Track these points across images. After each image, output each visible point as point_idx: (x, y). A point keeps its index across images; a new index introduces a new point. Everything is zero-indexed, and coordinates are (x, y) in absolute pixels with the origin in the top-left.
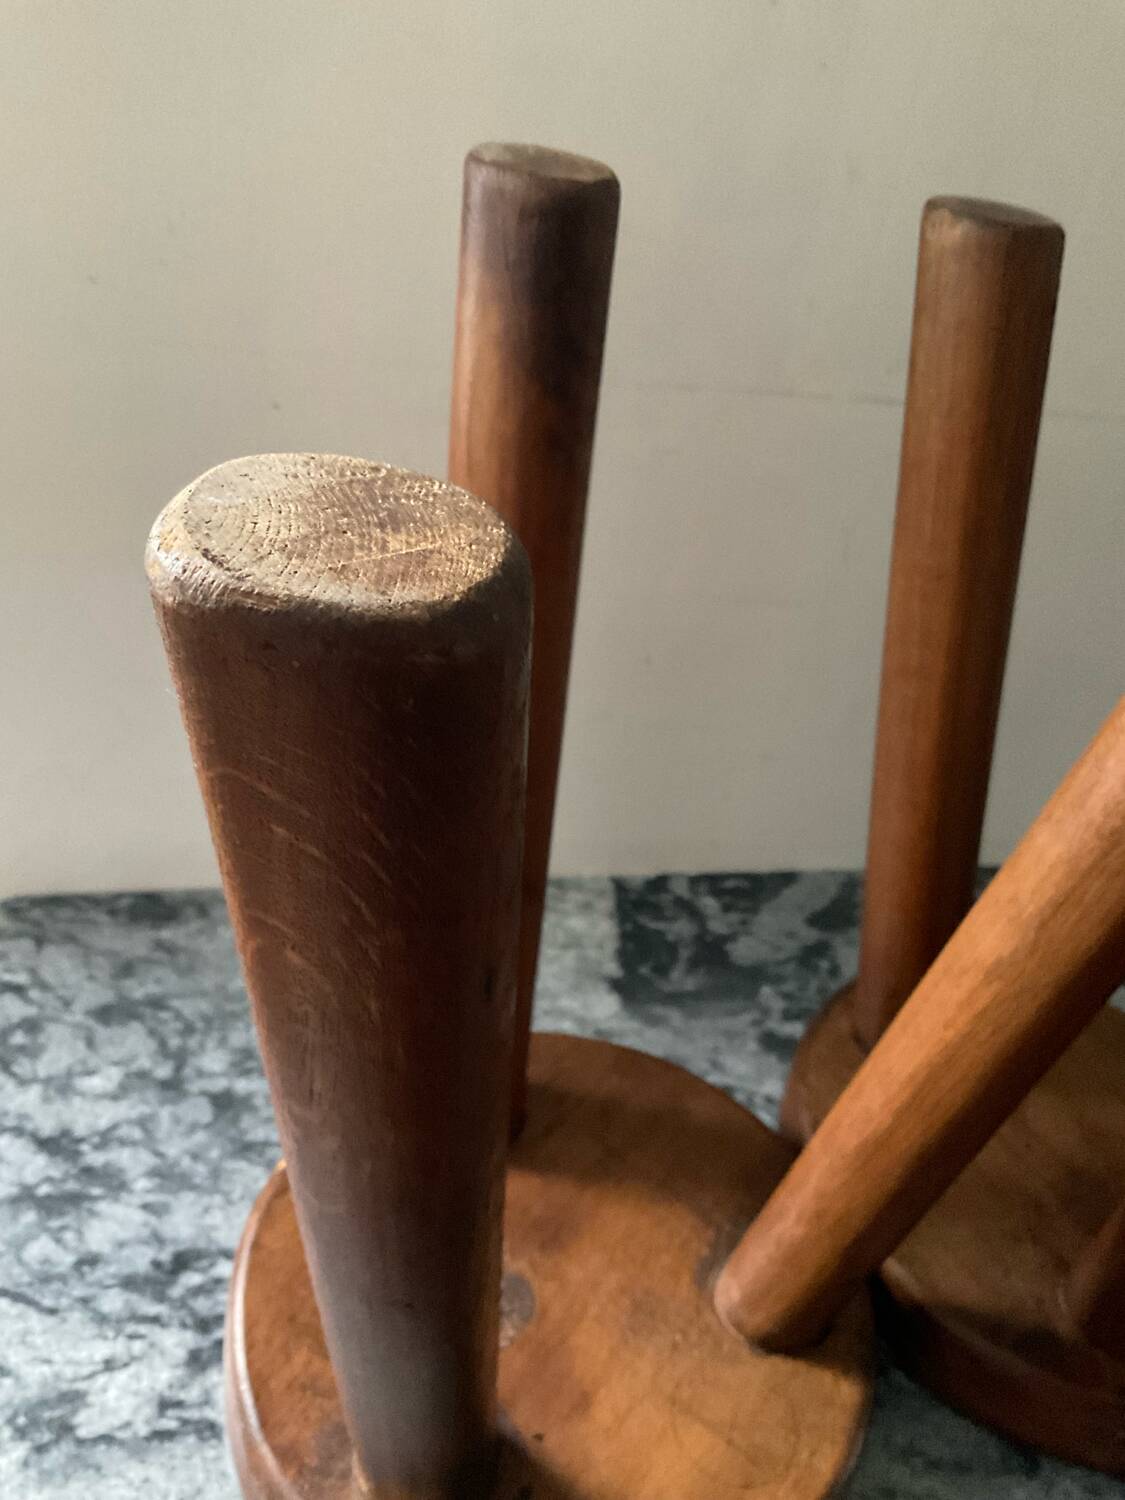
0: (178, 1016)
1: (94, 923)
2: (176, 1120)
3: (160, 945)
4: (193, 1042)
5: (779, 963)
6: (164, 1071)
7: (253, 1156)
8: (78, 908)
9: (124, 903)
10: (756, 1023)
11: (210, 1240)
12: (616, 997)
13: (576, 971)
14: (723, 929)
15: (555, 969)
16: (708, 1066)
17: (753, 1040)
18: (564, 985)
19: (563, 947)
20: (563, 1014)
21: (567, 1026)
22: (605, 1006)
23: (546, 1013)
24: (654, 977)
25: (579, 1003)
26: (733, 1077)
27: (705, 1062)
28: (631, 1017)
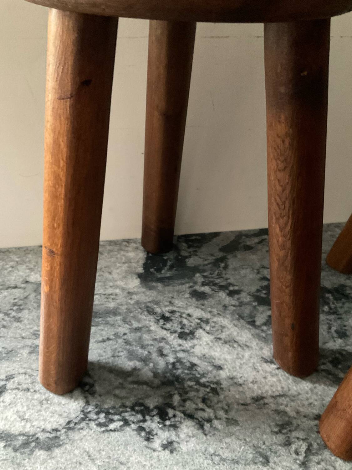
5: (205, 265)
10: (191, 287)
12: (139, 280)
13: (126, 272)
14: (187, 254)
15: (118, 271)
16: (168, 304)
17: (188, 293)
18: (120, 277)
19: (124, 263)
20: (117, 287)
21: (117, 291)
22: (134, 283)
23: (111, 287)
24: (155, 272)
25: (124, 283)
26: (177, 307)
27: (167, 302)
28: (143, 287)
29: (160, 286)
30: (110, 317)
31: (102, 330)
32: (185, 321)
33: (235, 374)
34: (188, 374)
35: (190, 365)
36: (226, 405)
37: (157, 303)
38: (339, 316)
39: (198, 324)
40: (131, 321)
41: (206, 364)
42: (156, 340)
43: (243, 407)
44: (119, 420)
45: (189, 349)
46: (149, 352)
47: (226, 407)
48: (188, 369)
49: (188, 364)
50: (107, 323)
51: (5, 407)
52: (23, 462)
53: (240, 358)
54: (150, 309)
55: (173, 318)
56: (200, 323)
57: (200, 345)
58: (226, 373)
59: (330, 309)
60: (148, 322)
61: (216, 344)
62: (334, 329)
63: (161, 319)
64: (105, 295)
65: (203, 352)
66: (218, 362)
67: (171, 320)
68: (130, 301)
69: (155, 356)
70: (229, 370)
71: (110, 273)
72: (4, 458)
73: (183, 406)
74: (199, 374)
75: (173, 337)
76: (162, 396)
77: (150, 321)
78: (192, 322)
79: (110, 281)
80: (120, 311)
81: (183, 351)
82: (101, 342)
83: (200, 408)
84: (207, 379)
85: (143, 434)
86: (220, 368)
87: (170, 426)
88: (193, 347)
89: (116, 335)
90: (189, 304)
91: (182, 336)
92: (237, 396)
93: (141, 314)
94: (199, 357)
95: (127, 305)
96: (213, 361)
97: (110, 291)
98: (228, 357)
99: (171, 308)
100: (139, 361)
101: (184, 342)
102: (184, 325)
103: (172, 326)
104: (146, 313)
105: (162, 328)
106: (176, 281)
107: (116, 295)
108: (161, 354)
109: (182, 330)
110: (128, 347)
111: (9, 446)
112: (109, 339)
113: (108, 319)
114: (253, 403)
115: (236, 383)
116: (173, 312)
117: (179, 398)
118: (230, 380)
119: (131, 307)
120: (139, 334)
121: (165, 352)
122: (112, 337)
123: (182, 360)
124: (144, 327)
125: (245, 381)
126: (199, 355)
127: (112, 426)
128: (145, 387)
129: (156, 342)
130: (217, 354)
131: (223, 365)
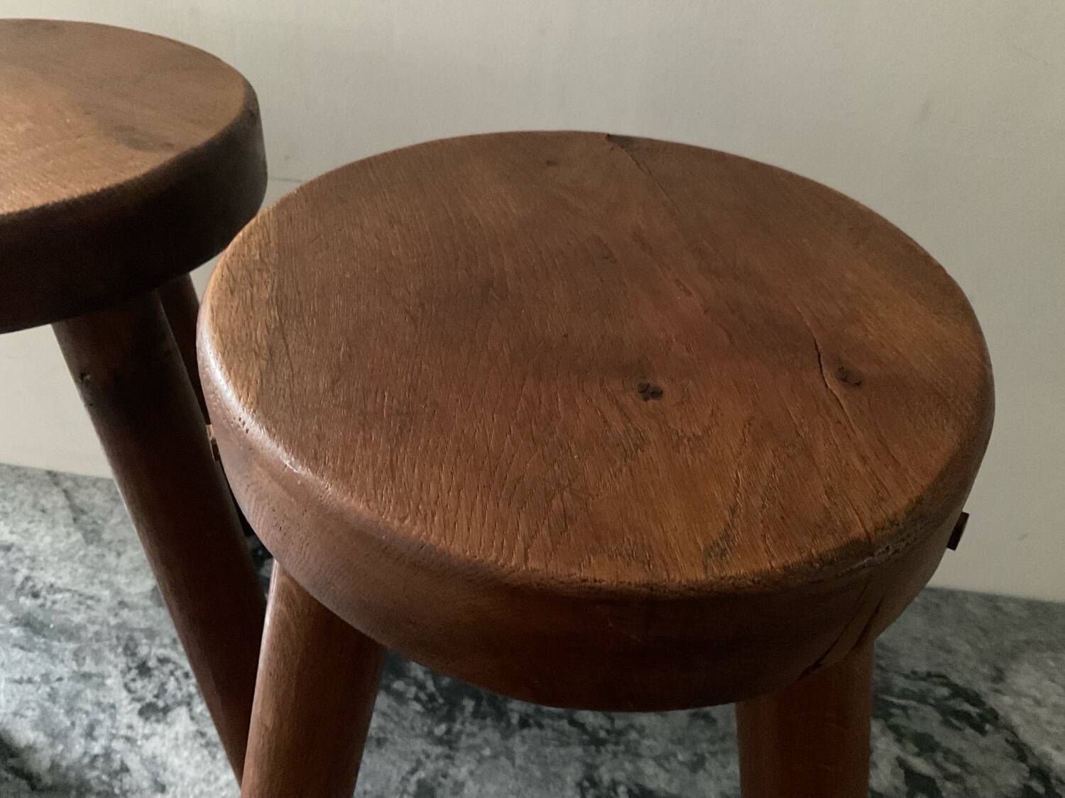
20: (109, 585)
22: (143, 586)
23: (101, 582)
25: (127, 581)
28: (151, 598)
30: (59, 641)
31: (32, 661)
34: (103, 783)
35: (118, 768)
37: (152, 636)
38: (452, 753)
39: (190, 696)
40: (87, 657)
41: (146, 774)
42: (100, 704)
45: (140, 736)
46: (73, 724)
48: (109, 775)
49: (116, 765)
50: (48, 650)
53: (209, 782)
54: (132, 645)
55: (156, 673)
56: (194, 695)
57: (163, 737)
60: (111, 668)
61: (189, 744)
62: (421, 774)
63: (138, 667)
64: (81, 595)
66: (166, 777)
67: (151, 676)
68: (111, 619)
69: (77, 733)
71: (119, 554)
74: (121, 788)
75: (130, 707)
77: (117, 666)
79: (109, 570)
80: (83, 634)
81: (127, 738)
82: (14, 681)
86: (162, 788)
88: (147, 737)
89: (46, 677)
91: (146, 709)
93: (111, 649)
94: (144, 757)
95: (102, 625)
96: (161, 772)
97: (93, 590)
98: (191, 773)
100: (46, 735)
101: (141, 722)
102: (165, 691)
103: (143, 687)
104: (120, 650)
105: (125, 686)
107: (99, 600)
109: (154, 700)
110: (47, 704)
112: (30, 681)
113: (55, 643)
119: (105, 630)
120: (80, 686)
121: (97, 732)
122: (37, 678)
123: (113, 755)
124: (98, 674)
126: (148, 754)
129: (96, 710)
130: (176, 762)
131: (171, 784)
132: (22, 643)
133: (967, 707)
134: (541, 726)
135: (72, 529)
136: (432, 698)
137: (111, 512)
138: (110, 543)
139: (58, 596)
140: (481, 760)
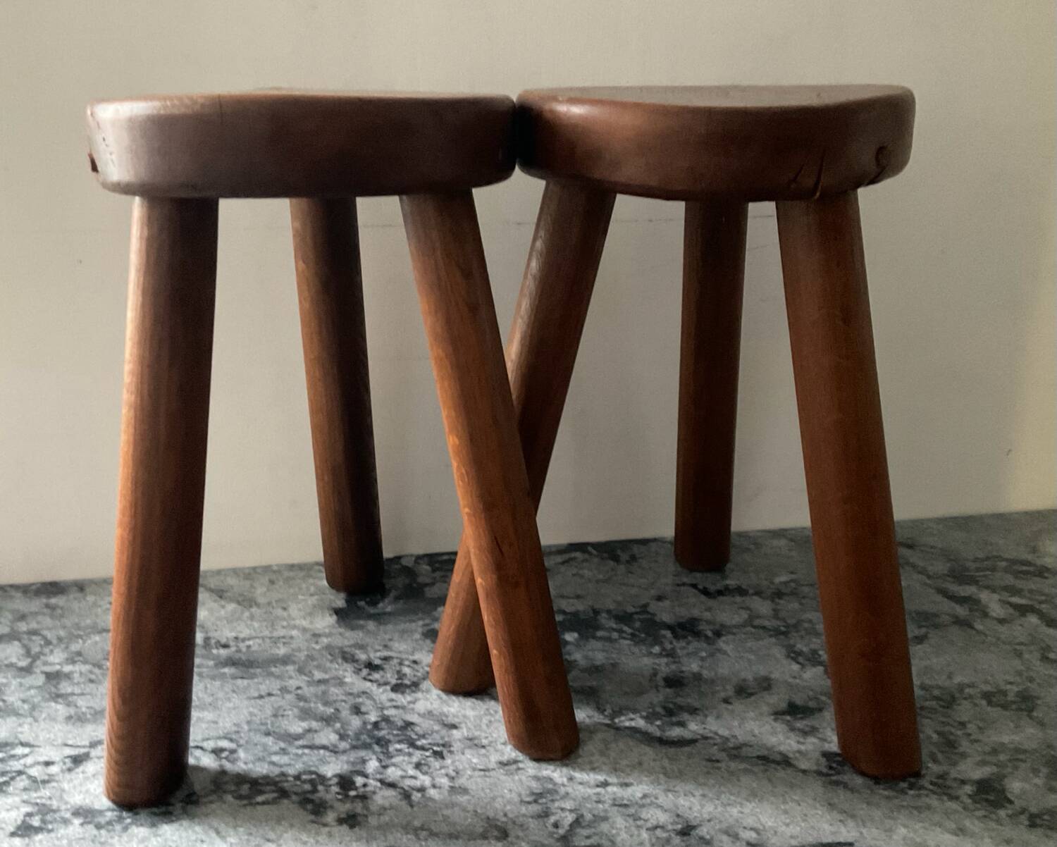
0: (45, 638)
1: (12, 597)
2: (21, 685)
3: (47, 606)
4: (47, 650)
6: (23, 663)
7: (60, 700)
8: (6, 591)
9: (34, 587)
10: (426, 625)
11: (16, 737)
12: (335, 617)
13: (314, 606)
14: (428, 580)
15: (300, 606)
16: (381, 648)
17: (419, 633)
18: (302, 613)
19: (312, 595)
20: (295, 627)
21: (294, 633)
22: (326, 622)
23: (284, 627)
24: (366, 607)
25: (308, 622)
26: (396, 652)
27: (380, 645)
28: (340, 627)
29: (371, 625)
30: (276, 667)
31: (261, 684)
32: (406, 670)
33: (477, 733)
34: (397, 735)
35: (403, 724)
36: (454, 771)
37: (362, 647)
38: (677, 660)
40: (313, 672)
41: (432, 722)
42: (351, 694)
43: (482, 773)
44: (273, 791)
45: (405, 704)
46: (337, 710)
47: (453, 774)
48: (399, 730)
49: (400, 723)
50: (271, 674)
51: (87, 779)
52: (110, 841)
53: (491, 714)
54: (348, 656)
55: (385, 666)
57: (427, 699)
58: (463, 733)
59: (664, 649)
60: (341, 672)
63: (366, 667)
64: (270, 638)
65: (429, 707)
66: (451, 720)
67: (383, 669)
68: (314, 646)
69: (345, 713)
70: (468, 729)
71: (285, 609)
72: (81, 836)
73: (381, 773)
74: (417, 734)
75: (381, 690)
76: (348, 762)
77: (346, 671)
78: (417, 671)
79: (284, 619)
80: (294, 659)
81: (396, 707)
82: (255, 698)
83: (409, 775)
84: (430, 741)
85: (309, 807)
86: (454, 727)
87: (357, 797)
88: (414, 702)
89: (284, 690)
90: (418, 647)
91: (397, 688)
92: (475, 761)
93: (331, 662)
94: (422, 714)
95: (308, 651)
96: (444, 718)
97: (281, 632)
98: (470, 713)
99: (386, 653)
100: (317, 721)
101: (400, 696)
102: (405, 675)
103: (383, 677)
104: (340, 661)
105: (365, 679)
106: (401, 618)
107: (292, 637)
108: (357, 710)
109: (399, 682)
110: (302, 704)
111: (90, 823)
112: (270, 695)
113: (274, 670)
114: (499, 768)
115: (476, 745)
116: (386, 659)
117: (377, 764)
118: (468, 741)
119: (314, 653)
120: (323, 687)
121: (363, 709)
122: (276, 692)
123: (391, 719)
124: (333, 678)
125: (491, 742)
126: (422, 711)
127: (260, 799)
128: (322, 752)
129: (351, 697)
130: (452, 710)
131: (460, 723)
132: (240, 674)
133: (1024, 568)
134: (734, 634)
135: (223, 603)
136: (633, 635)
137: (252, 586)
138: (269, 604)
139: (248, 643)
140: (702, 659)
